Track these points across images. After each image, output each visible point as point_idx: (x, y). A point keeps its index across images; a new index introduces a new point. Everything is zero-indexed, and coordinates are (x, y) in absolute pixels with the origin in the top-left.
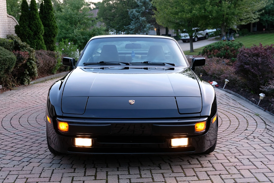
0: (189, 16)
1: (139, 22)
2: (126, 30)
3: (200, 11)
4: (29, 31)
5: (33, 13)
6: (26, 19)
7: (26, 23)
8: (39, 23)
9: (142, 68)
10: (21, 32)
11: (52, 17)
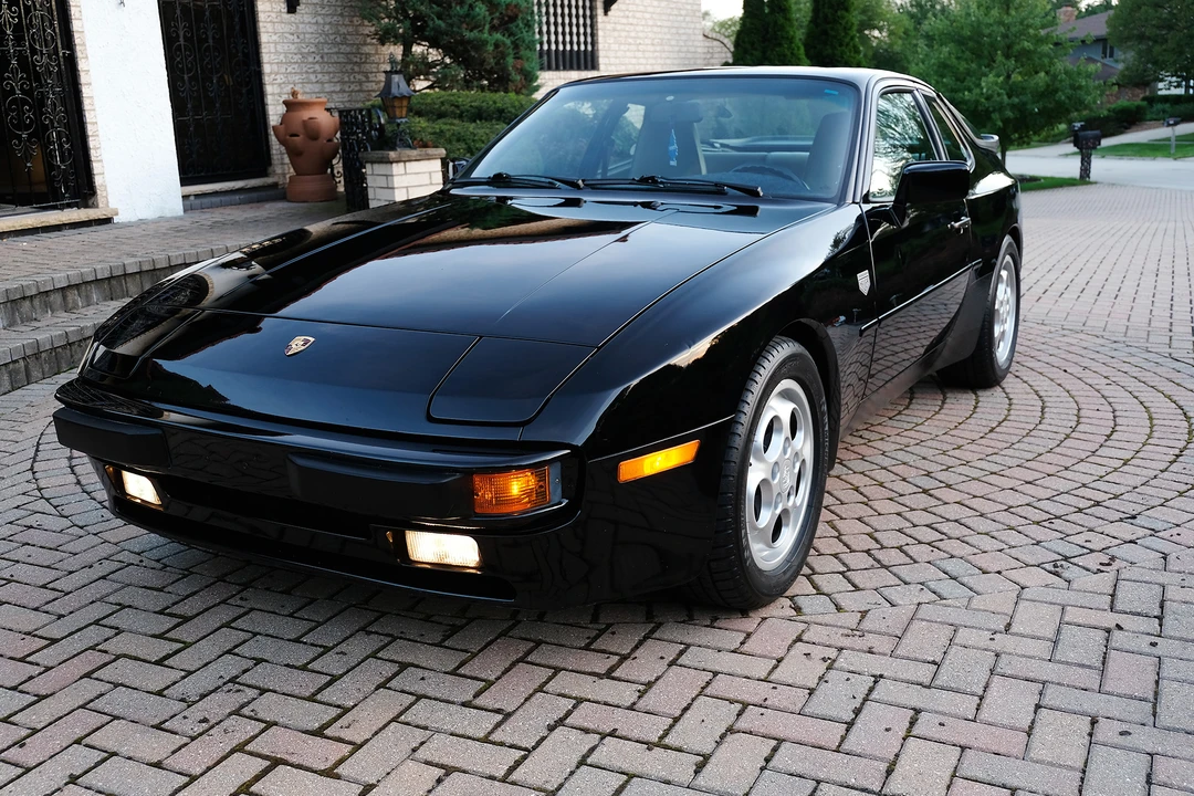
5: (776, 22)
6: (753, 44)
7: (752, 54)
8: (792, 53)
11: (847, 34)
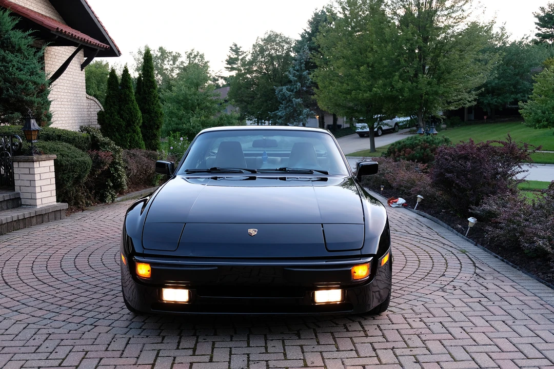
0: (367, 97)
1: (292, 106)
2: (272, 118)
3: (385, 89)
4: (119, 120)
5: (125, 93)
6: (114, 103)
7: (114, 108)
8: (134, 108)
9: (277, 178)
10: (107, 121)
11: (155, 99)
